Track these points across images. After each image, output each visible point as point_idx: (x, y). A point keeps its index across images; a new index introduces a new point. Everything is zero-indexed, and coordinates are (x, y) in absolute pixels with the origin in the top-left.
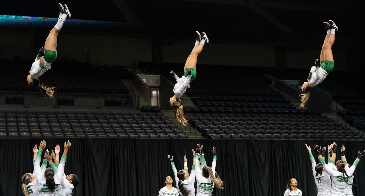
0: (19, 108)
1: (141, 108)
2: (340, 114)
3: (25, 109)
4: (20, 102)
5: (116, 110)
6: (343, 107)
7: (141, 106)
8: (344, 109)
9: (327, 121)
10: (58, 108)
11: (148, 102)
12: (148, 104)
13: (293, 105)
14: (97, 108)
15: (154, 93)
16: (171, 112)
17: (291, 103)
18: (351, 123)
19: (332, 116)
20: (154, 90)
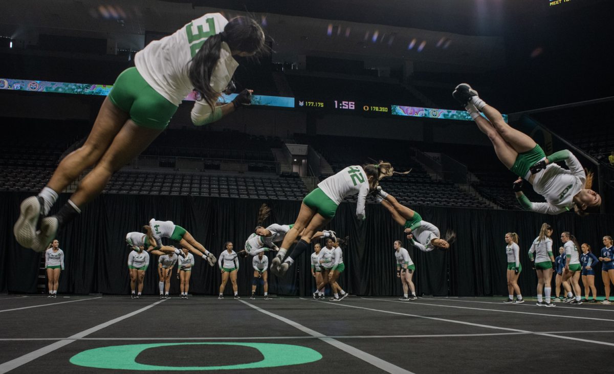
0: (170, 171)
1: (281, 173)
2: (473, 185)
3: (175, 172)
4: (172, 165)
5: (257, 175)
6: (479, 178)
7: (281, 172)
8: (478, 180)
9: (458, 191)
10: (204, 171)
11: (290, 169)
12: (290, 171)
13: (429, 175)
14: (240, 172)
15: (303, 161)
16: (310, 178)
17: (428, 174)
18: (480, 193)
19: (465, 187)
20: (303, 159)
